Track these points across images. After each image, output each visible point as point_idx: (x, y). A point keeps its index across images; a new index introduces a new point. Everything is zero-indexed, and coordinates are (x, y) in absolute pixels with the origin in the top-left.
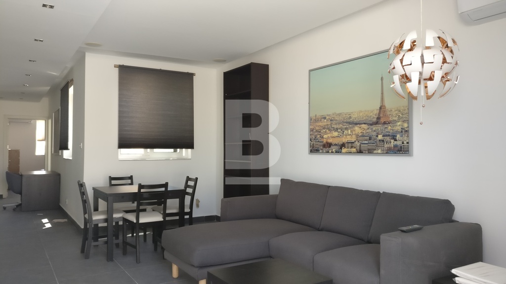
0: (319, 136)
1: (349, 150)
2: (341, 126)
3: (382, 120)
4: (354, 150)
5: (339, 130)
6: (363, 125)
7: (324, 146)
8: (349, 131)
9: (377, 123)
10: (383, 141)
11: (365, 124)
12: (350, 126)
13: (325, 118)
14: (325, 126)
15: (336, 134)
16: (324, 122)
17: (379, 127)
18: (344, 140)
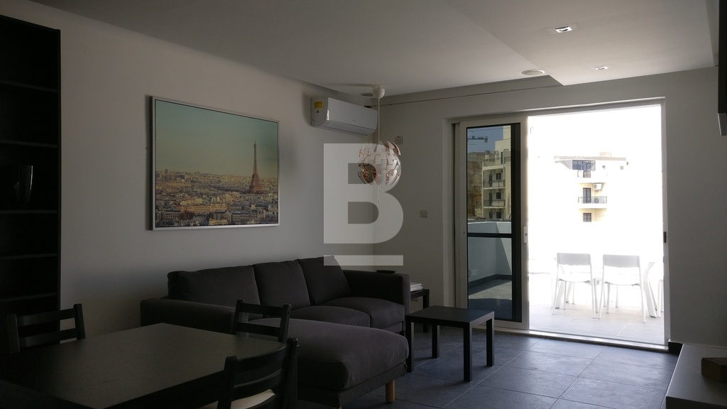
0: (172, 202)
1: (219, 221)
2: (207, 190)
4: (224, 220)
5: (204, 196)
6: (235, 193)
7: (182, 217)
8: (218, 198)
9: (249, 192)
10: (256, 211)
11: (237, 191)
12: (220, 192)
13: (182, 177)
14: (182, 188)
15: (200, 201)
16: (182, 183)
17: (252, 196)
18: (212, 209)
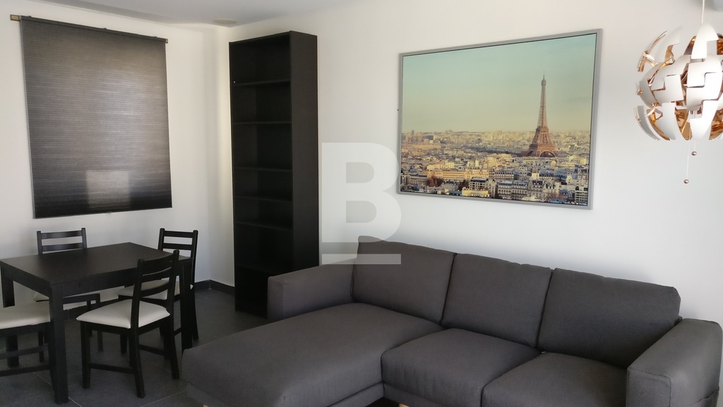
0: (418, 166)
1: (476, 192)
3: (541, 150)
4: (486, 193)
5: (457, 160)
6: (504, 155)
7: (428, 183)
8: (477, 162)
9: (530, 154)
10: (540, 183)
11: (507, 153)
12: (479, 154)
13: (430, 138)
14: (430, 150)
15: (451, 165)
16: (429, 144)
17: (534, 161)
18: (467, 176)
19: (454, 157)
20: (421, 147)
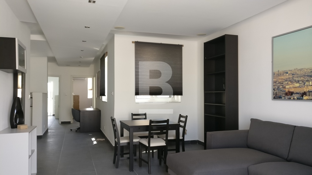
0: (281, 87)
2: (302, 78)
5: (300, 82)
7: (286, 94)
13: (287, 73)
14: (287, 79)
15: (297, 85)
16: (287, 76)
18: (305, 89)
19: (299, 81)
20: (283, 77)
